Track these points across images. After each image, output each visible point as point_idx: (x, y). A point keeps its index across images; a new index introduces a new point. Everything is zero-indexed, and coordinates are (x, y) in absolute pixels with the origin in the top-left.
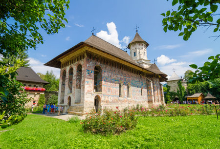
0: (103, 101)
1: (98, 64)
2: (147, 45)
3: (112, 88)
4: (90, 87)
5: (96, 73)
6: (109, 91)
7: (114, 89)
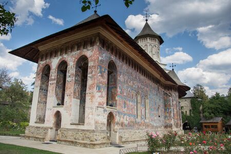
0: (118, 123)
1: (113, 58)
2: (161, 42)
3: (128, 102)
4: (101, 96)
5: (109, 73)
6: (125, 107)
7: (131, 103)
